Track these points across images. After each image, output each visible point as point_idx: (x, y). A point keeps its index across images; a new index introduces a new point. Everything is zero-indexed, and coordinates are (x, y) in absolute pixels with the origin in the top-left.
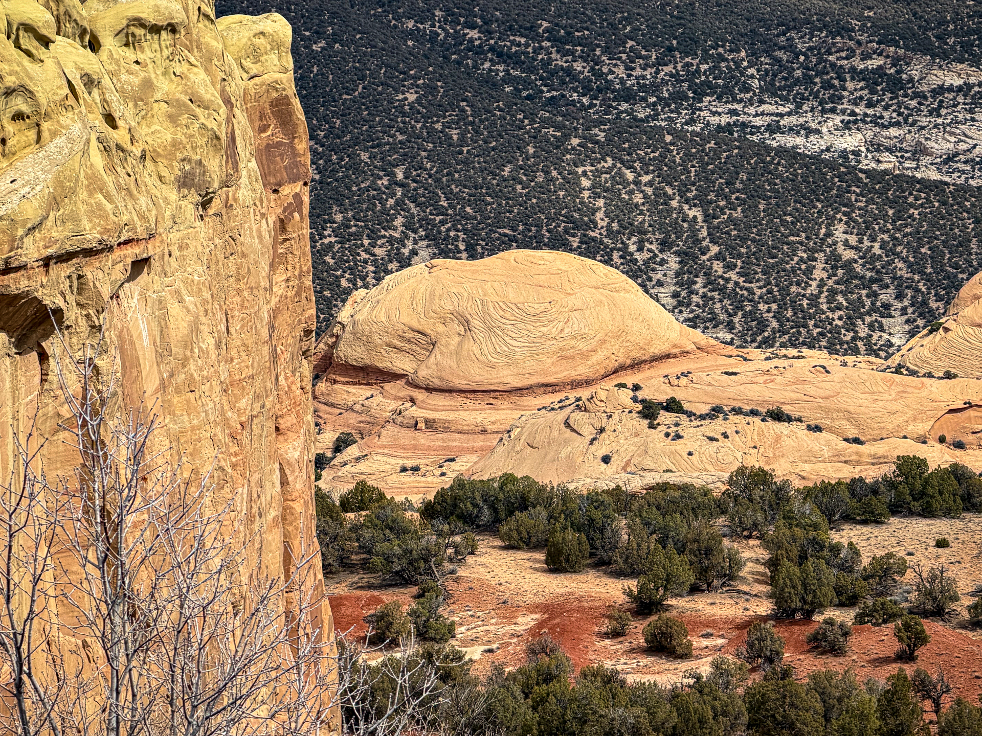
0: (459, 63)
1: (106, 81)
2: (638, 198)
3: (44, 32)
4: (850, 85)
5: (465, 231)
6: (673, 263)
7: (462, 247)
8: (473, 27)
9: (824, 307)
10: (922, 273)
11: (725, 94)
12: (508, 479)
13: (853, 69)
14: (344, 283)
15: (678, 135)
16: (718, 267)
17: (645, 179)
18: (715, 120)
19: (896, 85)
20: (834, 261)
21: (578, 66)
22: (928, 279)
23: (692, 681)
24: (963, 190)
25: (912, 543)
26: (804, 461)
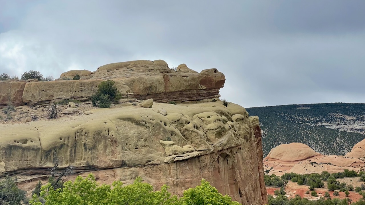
0: (285, 119)
1: (235, 126)
2: (310, 135)
3: (226, 121)
4: (338, 120)
5: (287, 140)
6: (315, 144)
7: (286, 142)
8: (287, 114)
9: (336, 149)
10: (349, 144)
11: (321, 121)
12: (292, 173)
13: (338, 118)
14: (271, 147)
15: (315, 127)
16: (321, 144)
17: (310, 133)
18: (319, 125)
19: (344, 120)
20: (337, 143)
21: (301, 119)
22: (350, 145)
23: (317, 200)
24: (354, 133)
25: (347, 181)
26: (333, 170)
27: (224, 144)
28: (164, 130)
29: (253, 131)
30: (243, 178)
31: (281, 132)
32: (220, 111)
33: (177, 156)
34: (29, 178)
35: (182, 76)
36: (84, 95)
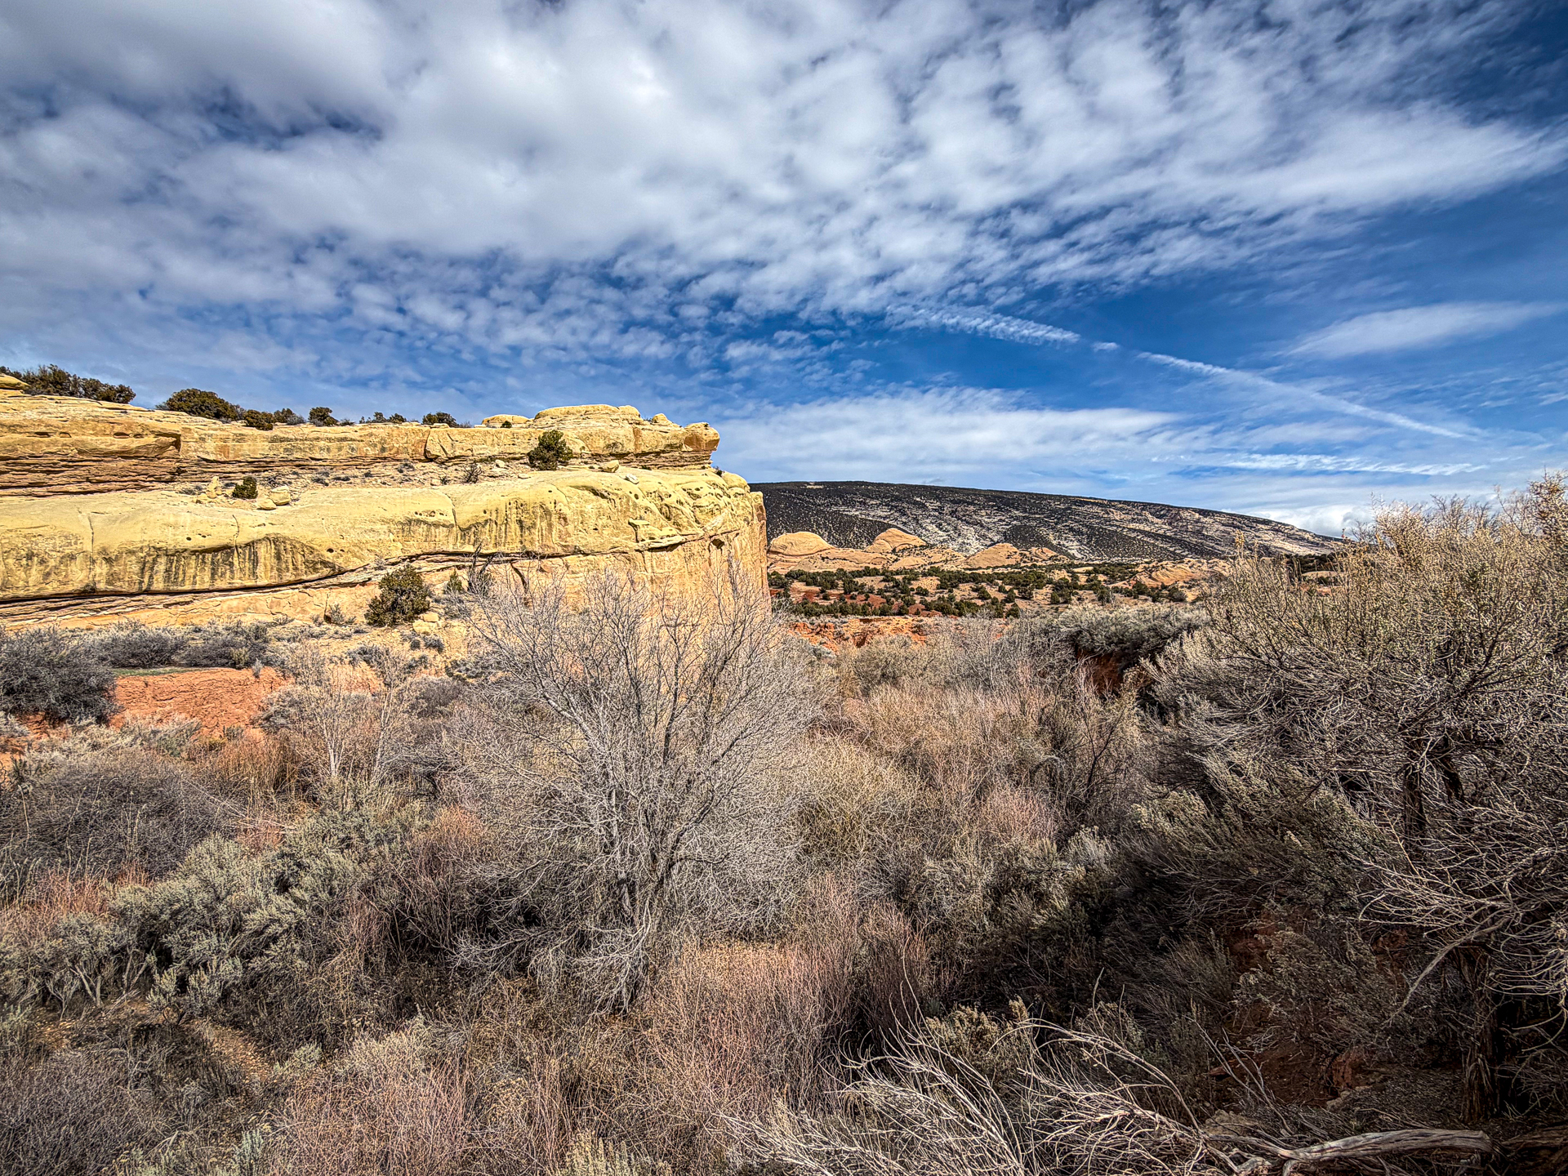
2: (821, 523)
4: (857, 504)
6: (827, 533)
9: (852, 541)
10: (870, 535)
11: (836, 505)
12: (799, 570)
13: (858, 501)
15: (828, 512)
16: (835, 534)
17: (822, 520)
18: (834, 509)
19: (865, 504)
20: (855, 533)
24: (876, 521)
25: (867, 581)
26: (849, 567)
27: (718, 527)
28: (635, 505)
29: (755, 512)
31: (784, 518)
32: (711, 482)
33: (652, 541)
34: (440, 566)
35: (660, 431)
36: (517, 450)
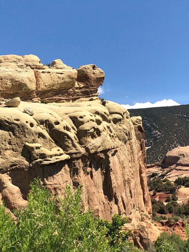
1: (111, 127)
3: (101, 121)
14: (168, 150)
27: (98, 146)
28: (30, 132)
29: (134, 132)
30: (120, 183)
31: (178, 134)
32: (95, 110)
33: (43, 159)
35: (56, 73)
